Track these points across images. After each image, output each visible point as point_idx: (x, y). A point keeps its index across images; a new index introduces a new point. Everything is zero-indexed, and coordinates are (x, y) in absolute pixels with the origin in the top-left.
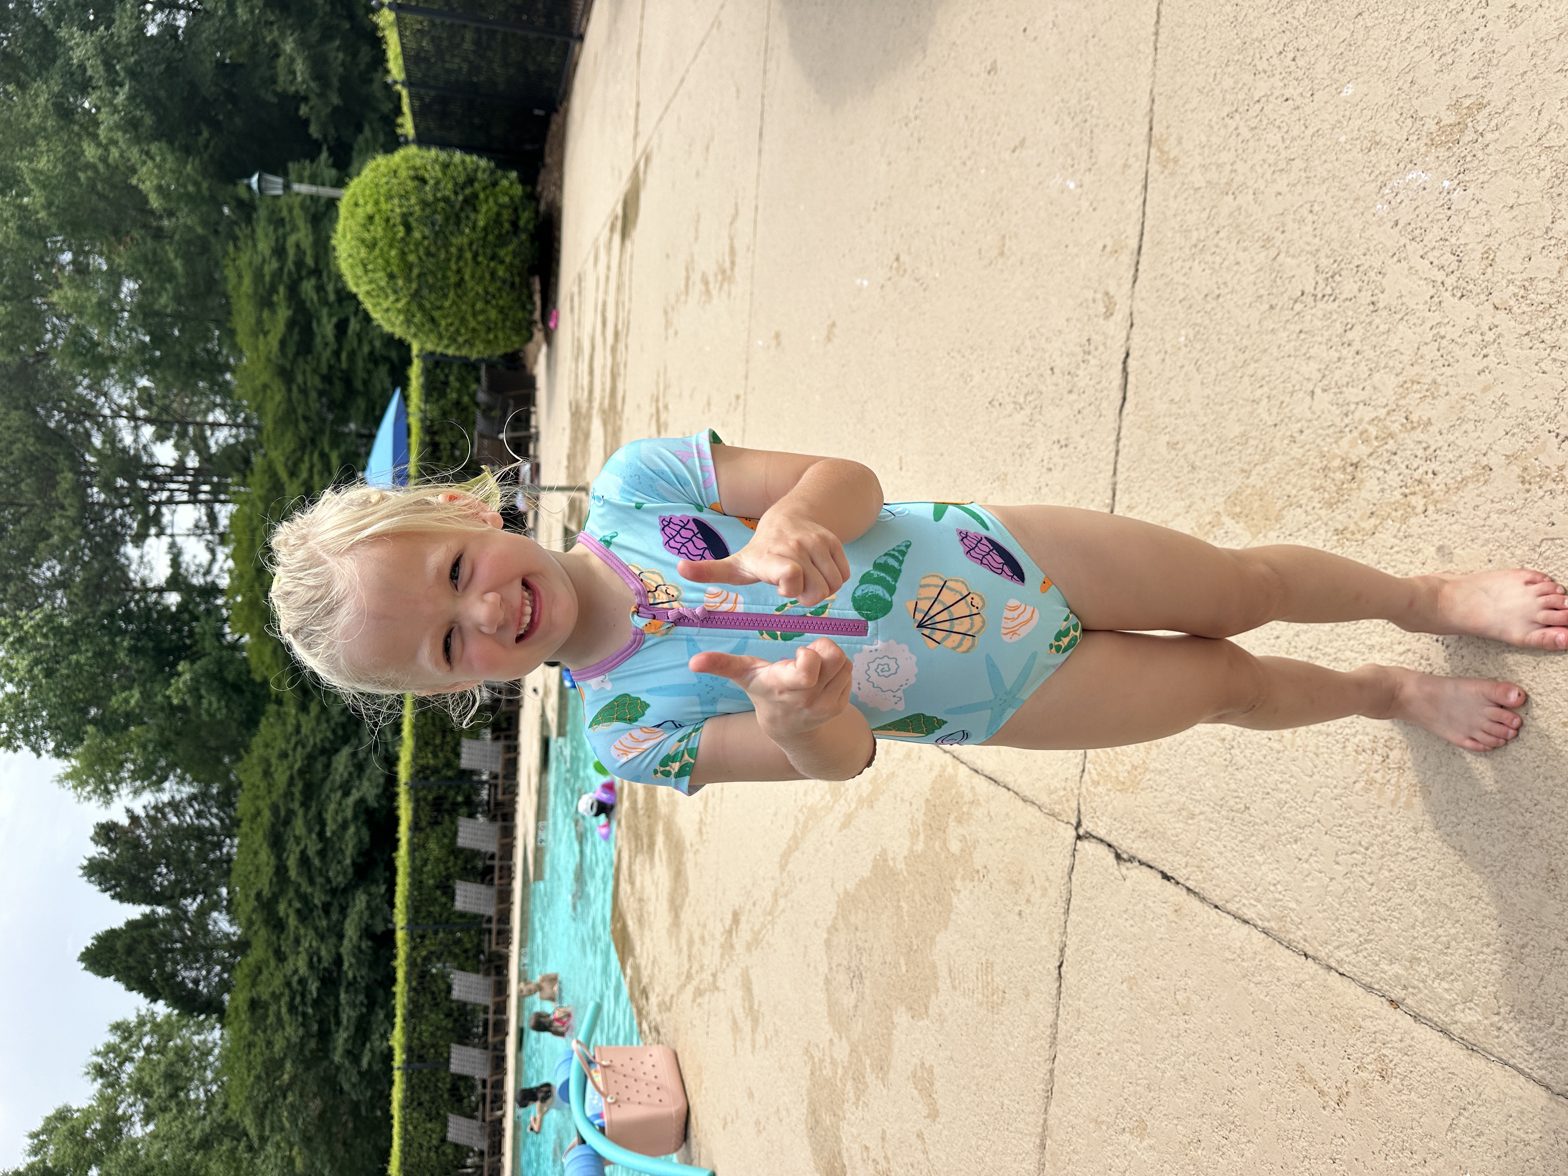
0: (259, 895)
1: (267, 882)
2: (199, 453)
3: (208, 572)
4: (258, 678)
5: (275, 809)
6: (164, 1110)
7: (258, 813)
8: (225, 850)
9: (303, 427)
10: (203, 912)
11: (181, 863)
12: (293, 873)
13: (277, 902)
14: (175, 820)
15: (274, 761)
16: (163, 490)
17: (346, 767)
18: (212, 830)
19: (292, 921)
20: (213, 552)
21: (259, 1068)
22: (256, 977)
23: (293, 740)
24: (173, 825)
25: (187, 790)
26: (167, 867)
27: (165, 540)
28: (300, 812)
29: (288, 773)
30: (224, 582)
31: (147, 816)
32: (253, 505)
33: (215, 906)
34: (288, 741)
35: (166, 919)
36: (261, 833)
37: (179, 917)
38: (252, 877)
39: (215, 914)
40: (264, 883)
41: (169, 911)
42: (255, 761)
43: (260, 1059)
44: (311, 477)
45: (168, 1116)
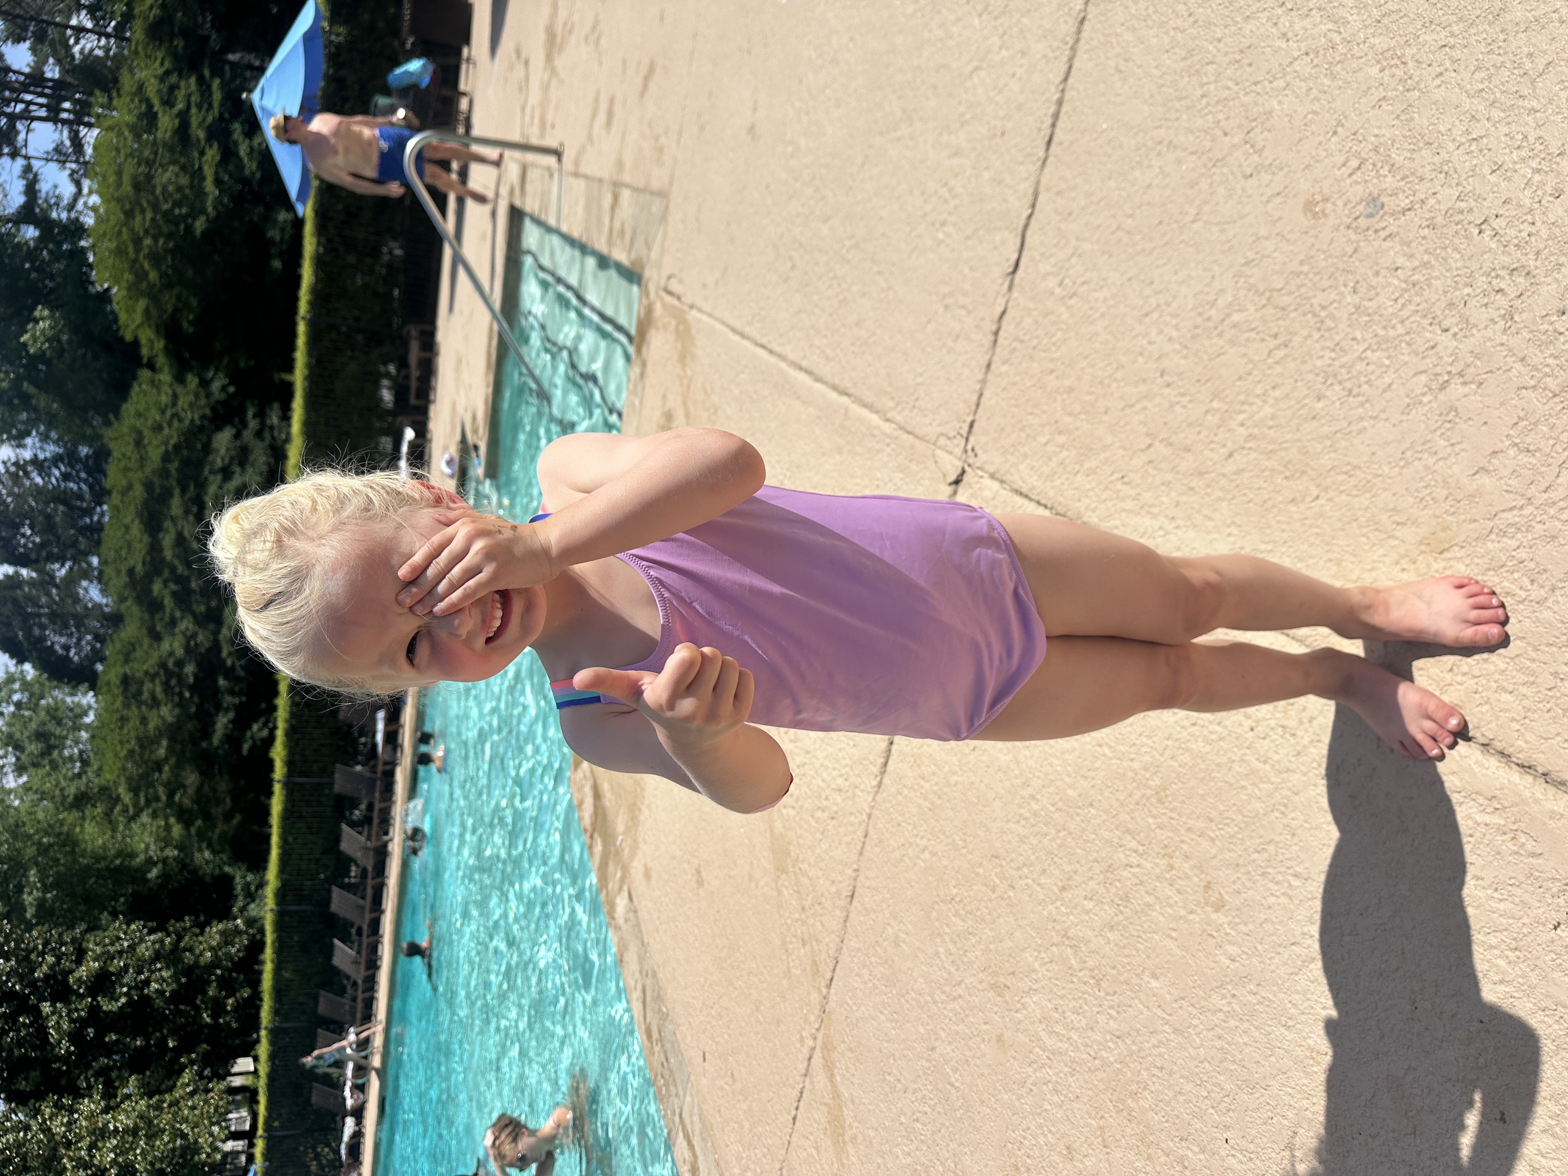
0: (131, 571)
1: (140, 559)
2: (59, 61)
3: (71, 207)
4: (128, 337)
5: (148, 486)
6: (35, 765)
7: (130, 487)
8: (96, 518)
9: (179, 43)
10: (71, 581)
11: (48, 527)
12: (168, 554)
13: (151, 582)
14: (39, 480)
15: (146, 432)
16: (18, 101)
17: (228, 450)
18: (80, 496)
19: (168, 602)
20: (78, 184)
21: (133, 742)
22: (129, 653)
23: (168, 414)
24: (37, 485)
25: (50, 450)
26: (32, 527)
27: (20, 162)
28: (177, 491)
29: (163, 448)
30: (89, 220)
31: (7, 471)
32: (120, 134)
33: (86, 575)
34: (163, 412)
35: (31, 583)
36: (132, 509)
37: (48, 580)
38: (123, 553)
39: (84, 583)
40: (137, 559)
41: (34, 575)
42: (126, 430)
43: (133, 734)
44: (188, 108)
45: (41, 772)
